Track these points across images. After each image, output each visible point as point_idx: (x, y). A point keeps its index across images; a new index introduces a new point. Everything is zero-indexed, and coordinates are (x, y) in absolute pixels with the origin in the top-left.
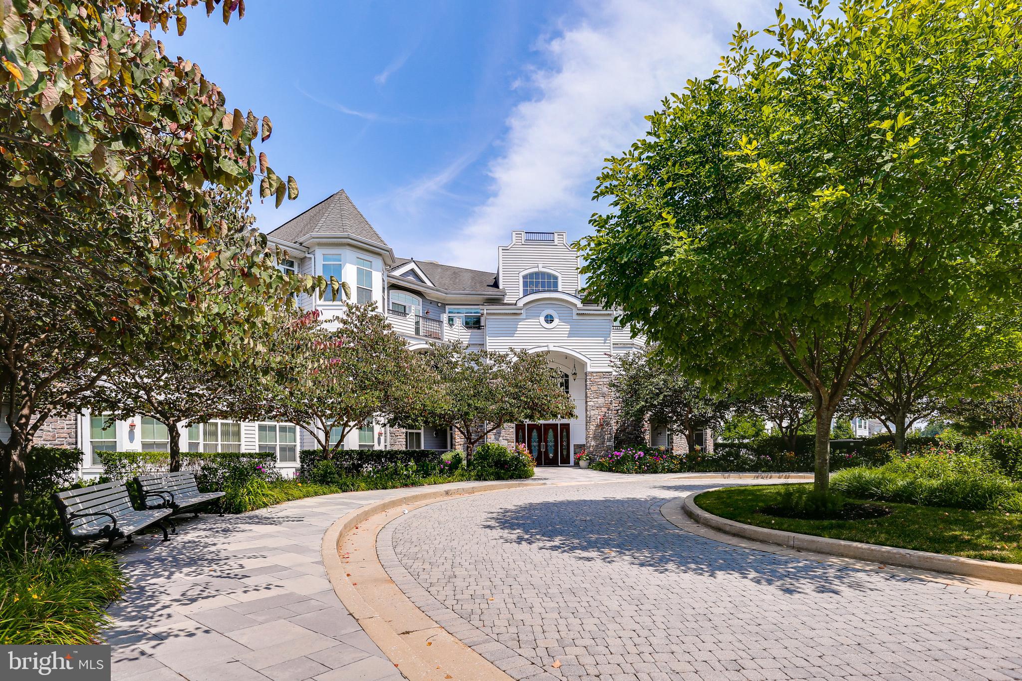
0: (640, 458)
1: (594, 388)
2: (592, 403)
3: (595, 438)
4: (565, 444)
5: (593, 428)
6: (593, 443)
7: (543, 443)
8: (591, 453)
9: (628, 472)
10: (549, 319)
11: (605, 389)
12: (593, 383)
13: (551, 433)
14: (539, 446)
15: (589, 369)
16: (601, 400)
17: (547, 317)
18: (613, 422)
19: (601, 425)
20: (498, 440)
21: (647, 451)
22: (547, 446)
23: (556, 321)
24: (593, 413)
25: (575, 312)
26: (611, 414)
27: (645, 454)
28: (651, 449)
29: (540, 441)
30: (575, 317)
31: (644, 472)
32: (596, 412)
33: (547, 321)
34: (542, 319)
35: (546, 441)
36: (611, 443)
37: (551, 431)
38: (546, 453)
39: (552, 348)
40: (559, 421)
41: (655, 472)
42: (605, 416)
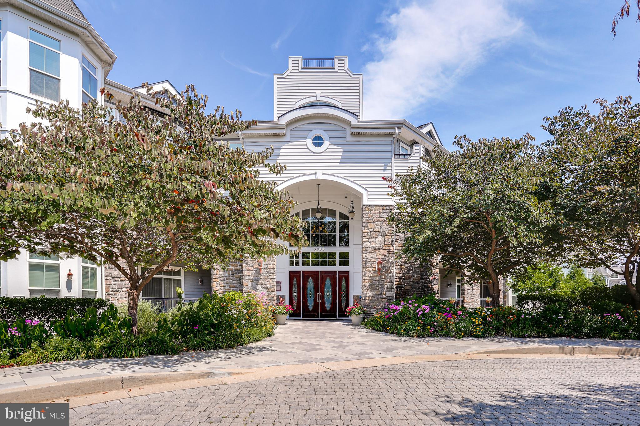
0: (423, 314)
1: (371, 225)
2: (368, 244)
3: (372, 287)
4: (344, 294)
5: (369, 274)
6: (369, 294)
7: (319, 294)
8: (367, 306)
9: (407, 334)
10: (318, 141)
11: (385, 227)
12: (370, 219)
13: (328, 283)
14: (316, 297)
15: (365, 202)
16: (380, 241)
17: (315, 139)
18: (394, 268)
19: (380, 271)
20: (255, 288)
21: (435, 305)
22: (323, 297)
23: (326, 144)
24: (369, 256)
25: (349, 131)
26: (392, 258)
27: (432, 309)
28: (441, 301)
29: (316, 291)
30: (349, 138)
31: (431, 335)
32: (374, 255)
33: (315, 144)
34: (309, 142)
35: (323, 292)
36: (392, 294)
37: (328, 279)
38: (323, 304)
39: (321, 177)
40: (337, 268)
41: (446, 336)
42: (384, 260)
